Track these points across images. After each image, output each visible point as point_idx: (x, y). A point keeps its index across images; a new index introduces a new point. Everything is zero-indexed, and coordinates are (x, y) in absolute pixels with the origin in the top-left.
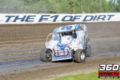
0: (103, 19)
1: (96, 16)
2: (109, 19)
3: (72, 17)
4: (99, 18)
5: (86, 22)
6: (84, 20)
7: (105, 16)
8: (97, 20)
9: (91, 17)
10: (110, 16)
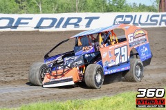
0: (76, 25)
1: (62, 19)
2: (88, 25)
3: (12, 20)
4: (67, 23)
5: (40, 30)
6: (37, 27)
7: (80, 20)
8: (65, 26)
9: (51, 21)
10: (91, 19)
